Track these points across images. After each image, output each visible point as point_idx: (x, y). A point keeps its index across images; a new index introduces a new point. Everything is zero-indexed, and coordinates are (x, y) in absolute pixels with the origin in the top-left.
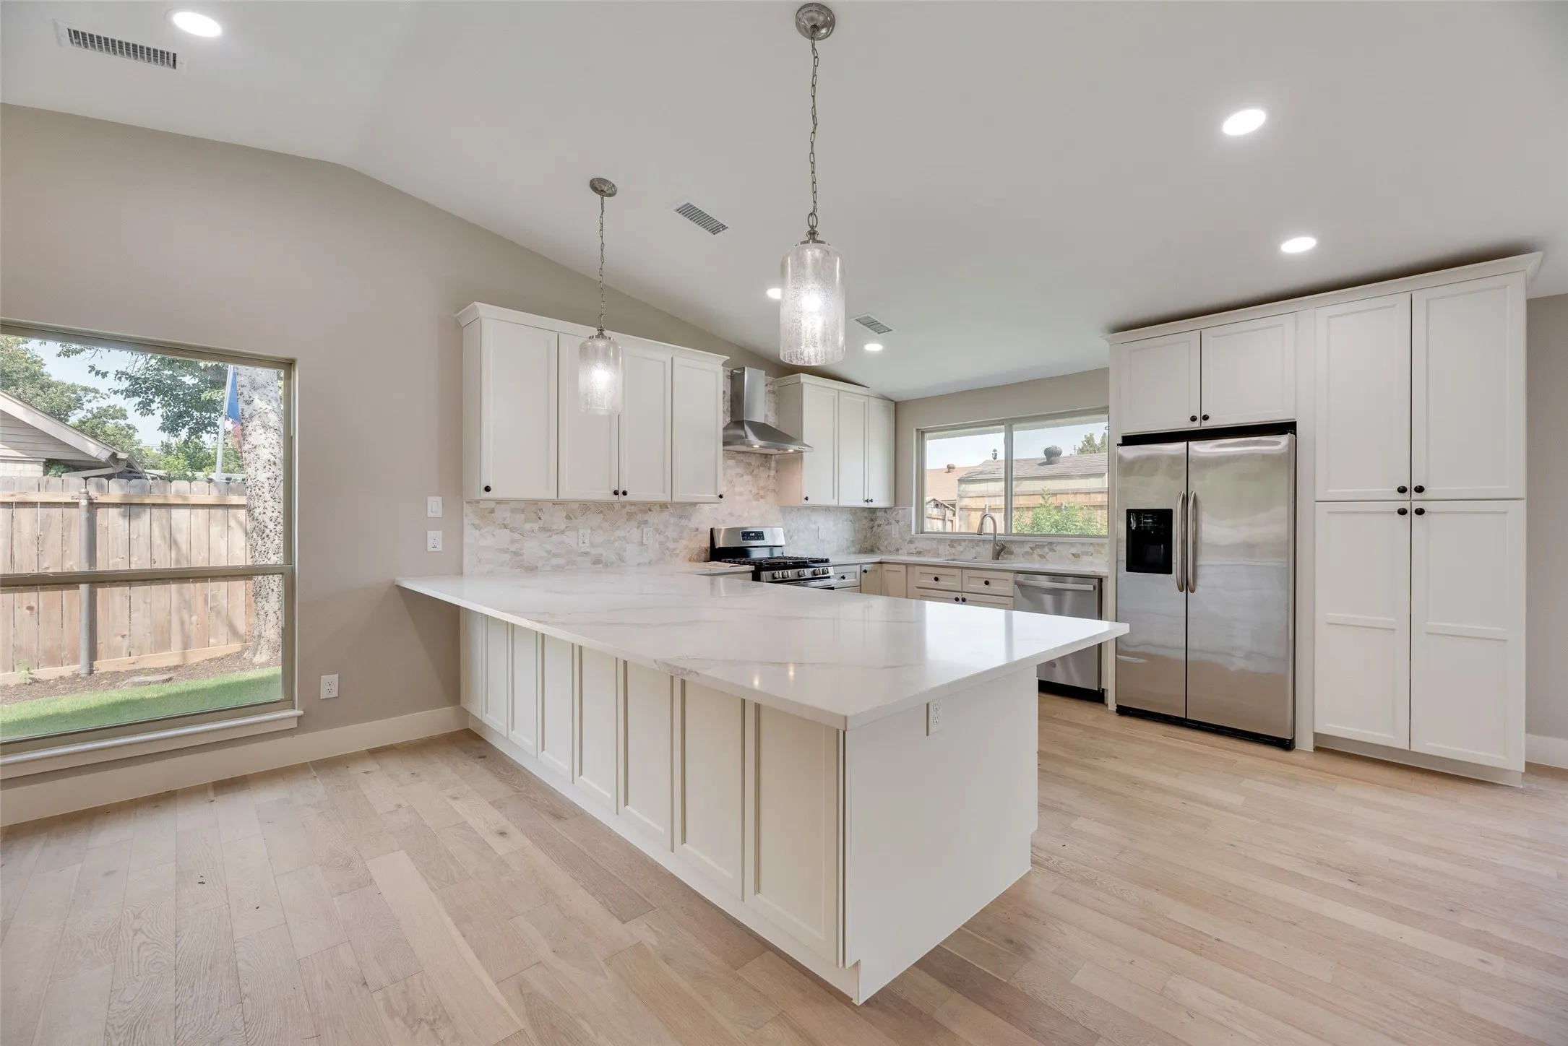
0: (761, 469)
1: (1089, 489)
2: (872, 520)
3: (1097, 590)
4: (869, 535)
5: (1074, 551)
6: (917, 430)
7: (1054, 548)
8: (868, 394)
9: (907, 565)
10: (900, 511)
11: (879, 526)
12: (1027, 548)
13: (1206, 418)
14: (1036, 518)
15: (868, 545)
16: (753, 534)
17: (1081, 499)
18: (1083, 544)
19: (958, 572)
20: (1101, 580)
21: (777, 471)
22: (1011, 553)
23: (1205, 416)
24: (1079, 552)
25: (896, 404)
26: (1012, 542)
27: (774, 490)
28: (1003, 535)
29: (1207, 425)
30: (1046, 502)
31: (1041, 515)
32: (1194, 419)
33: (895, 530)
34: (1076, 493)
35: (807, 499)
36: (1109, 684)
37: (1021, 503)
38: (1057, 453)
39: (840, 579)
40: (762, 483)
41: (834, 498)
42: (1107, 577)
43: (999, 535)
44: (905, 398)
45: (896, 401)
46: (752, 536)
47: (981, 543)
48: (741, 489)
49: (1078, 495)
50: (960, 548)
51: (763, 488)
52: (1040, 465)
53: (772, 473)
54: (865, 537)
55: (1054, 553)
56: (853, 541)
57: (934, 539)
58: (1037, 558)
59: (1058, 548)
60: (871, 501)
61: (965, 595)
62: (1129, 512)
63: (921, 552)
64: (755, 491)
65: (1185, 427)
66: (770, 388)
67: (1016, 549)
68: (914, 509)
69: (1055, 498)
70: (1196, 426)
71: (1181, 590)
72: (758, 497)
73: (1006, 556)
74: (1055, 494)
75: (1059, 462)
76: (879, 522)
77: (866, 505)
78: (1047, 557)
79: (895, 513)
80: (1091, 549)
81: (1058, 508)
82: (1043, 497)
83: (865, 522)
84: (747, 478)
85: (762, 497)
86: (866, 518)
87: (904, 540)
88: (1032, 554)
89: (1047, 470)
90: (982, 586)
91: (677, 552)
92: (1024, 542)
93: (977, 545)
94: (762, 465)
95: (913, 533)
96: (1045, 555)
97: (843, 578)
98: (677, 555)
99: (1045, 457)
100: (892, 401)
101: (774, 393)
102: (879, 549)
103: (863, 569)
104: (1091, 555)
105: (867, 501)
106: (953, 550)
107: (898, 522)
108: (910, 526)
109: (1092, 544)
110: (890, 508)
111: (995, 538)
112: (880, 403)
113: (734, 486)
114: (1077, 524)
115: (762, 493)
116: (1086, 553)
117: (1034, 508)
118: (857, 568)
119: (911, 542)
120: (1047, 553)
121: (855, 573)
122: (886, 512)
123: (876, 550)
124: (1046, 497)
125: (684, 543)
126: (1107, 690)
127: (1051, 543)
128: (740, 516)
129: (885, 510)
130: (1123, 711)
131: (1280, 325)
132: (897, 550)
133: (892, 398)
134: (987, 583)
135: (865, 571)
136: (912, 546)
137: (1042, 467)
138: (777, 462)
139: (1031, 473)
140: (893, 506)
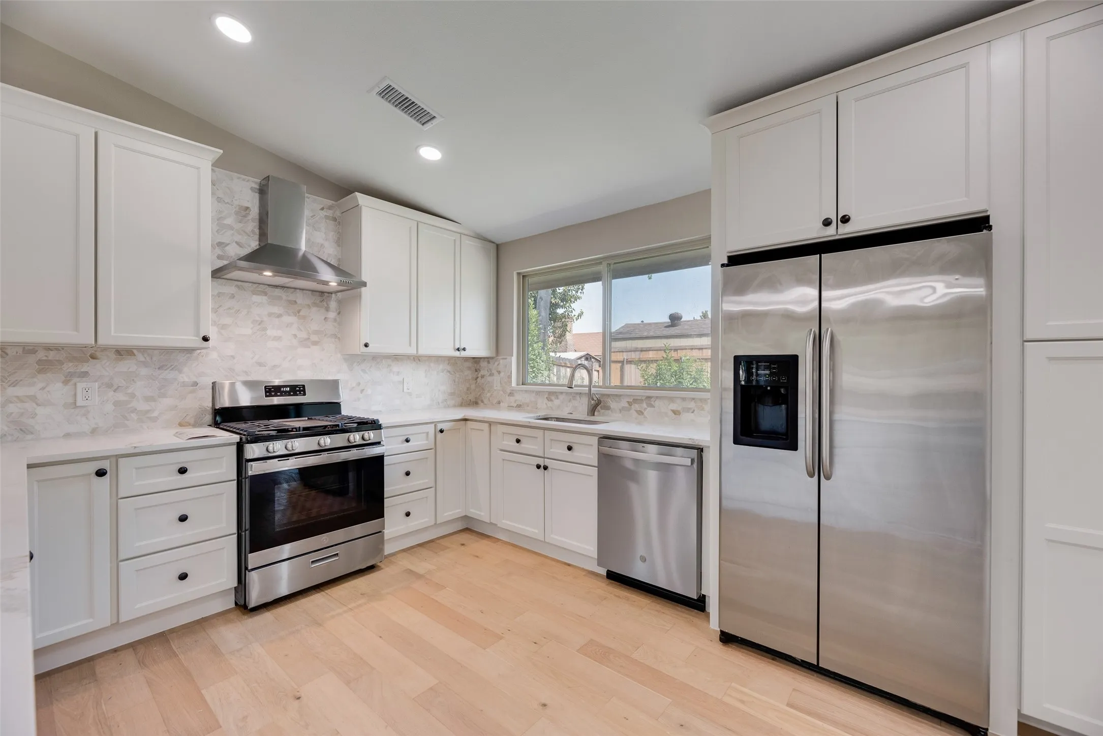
0: (314, 309)
1: (702, 345)
2: (476, 371)
3: (695, 465)
4: (473, 387)
5: (674, 406)
6: (519, 274)
7: (652, 403)
8: (459, 231)
9: (490, 423)
10: (501, 361)
11: (483, 377)
12: (624, 403)
13: (845, 220)
14: (659, 369)
15: (472, 397)
16: (288, 389)
17: (696, 354)
18: (684, 399)
19: (540, 432)
20: (700, 450)
21: (339, 313)
22: (607, 408)
23: (844, 217)
24: (679, 409)
25: (499, 248)
26: (608, 396)
27: (335, 336)
28: (600, 387)
29: (847, 231)
30: (667, 356)
31: (663, 366)
32: (827, 223)
33: (496, 381)
34: (692, 349)
35: (366, 345)
36: (711, 590)
37: (651, 356)
38: (679, 318)
39: (402, 443)
40: (314, 327)
41: (410, 345)
42: (709, 447)
43: (595, 387)
44: (509, 239)
45: (498, 243)
46: (286, 392)
47: (578, 397)
48: (278, 333)
49: (693, 350)
50: (557, 402)
51: (316, 332)
52: (666, 327)
53: (332, 315)
54: (468, 389)
55: (653, 409)
56: (452, 394)
57: (533, 392)
58: (635, 414)
59: (657, 403)
60: (464, 349)
61: (548, 462)
62: (737, 360)
63: (521, 405)
64: (303, 335)
65: (814, 235)
66: (329, 213)
67: (613, 405)
68: (514, 359)
69: (676, 352)
70: (830, 233)
71: (811, 475)
72: (306, 342)
73: (603, 411)
74: (676, 350)
75: (680, 325)
76: (482, 373)
77: (457, 354)
78: (645, 413)
79: (496, 364)
80: (692, 405)
81: (676, 361)
82: (665, 352)
83: (467, 372)
84: (287, 319)
85: (315, 343)
86: (469, 368)
87: (504, 391)
88: (629, 410)
89: (673, 331)
90: (564, 452)
91: (155, 414)
92: (620, 396)
93: (574, 398)
94: (315, 305)
95: (514, 384)
96: (643, 410)
97: (407, 441)
98: (154, 420)
99: (669, 321)
100: (493, 243)
101: (335, 219)
102: (482, 402)
103: (439, 428)
104: (692, 412)
105: (458, 349)
106: (550, 404)
107: (499, 372)
108: (510, 377)
109: (694, 399)
110: (492, 358)
111: (590, 390)
112: (477, 243)
113: (265, 329)
114: (691, 373)
115: (314, 338)
116: (688, 410)
117: (657, 360)
118: (431, 429)
119: (511, 394)
120: (645, 409)
121: (427, 433)
122: (489, 362)
123: (480, 402)
124: (668, 352)
125: (167, 402)
126: (709, 597)
127: (649, 398)
128: (275, 366)
129: (488, 359)
130: (727, 638)
131: (965, 66)
132: (499, 403)
133: (493, 240)
134: (570, 448)
135: (442, 431)
136: (512, 399)
137: (668, 329)
138: (340, 302)
139: (658, 333)
140: (494, 355)
